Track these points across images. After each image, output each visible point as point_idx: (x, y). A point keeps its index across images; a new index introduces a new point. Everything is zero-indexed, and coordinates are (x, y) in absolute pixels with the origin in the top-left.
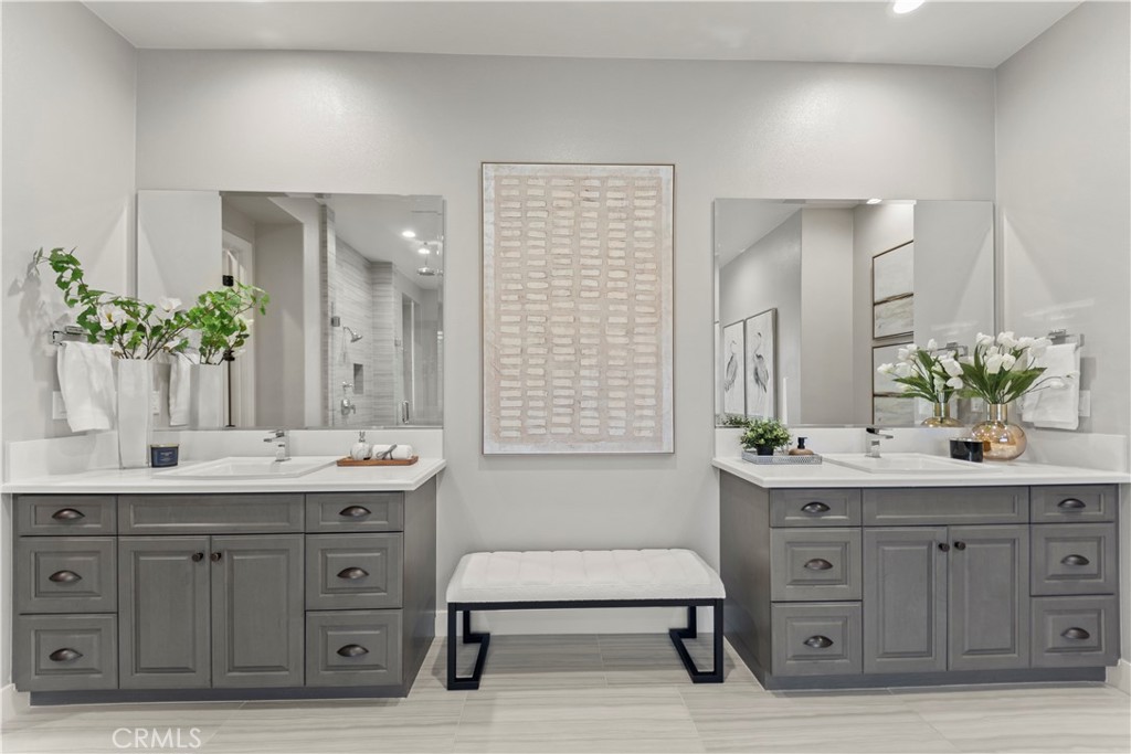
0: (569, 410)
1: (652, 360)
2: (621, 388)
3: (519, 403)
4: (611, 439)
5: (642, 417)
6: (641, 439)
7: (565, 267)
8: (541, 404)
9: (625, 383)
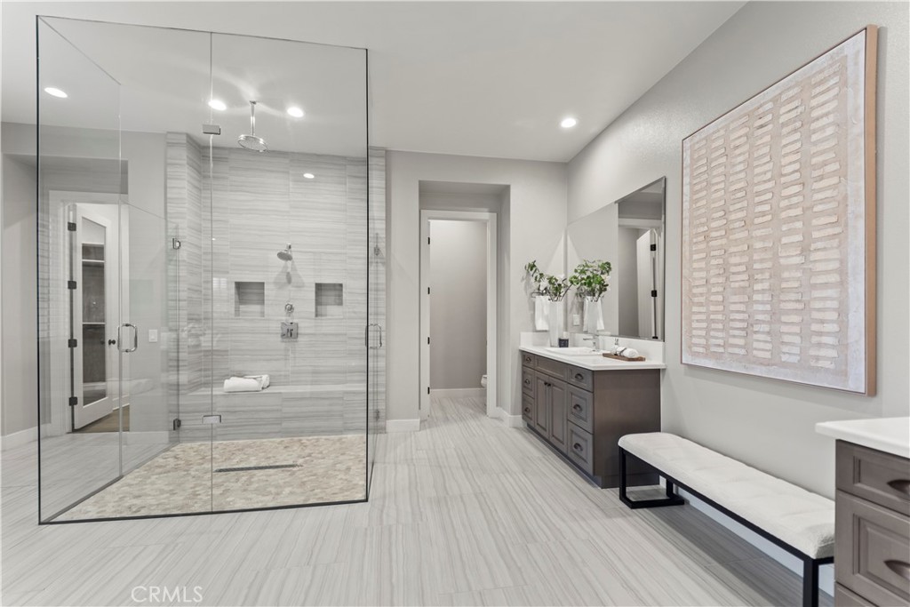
0: (743, 333)
3: (704, 325)
5: (820, 345)
6: (818, 369)
7: (740, 200)
8: (720, 326)
9: (800, 306)
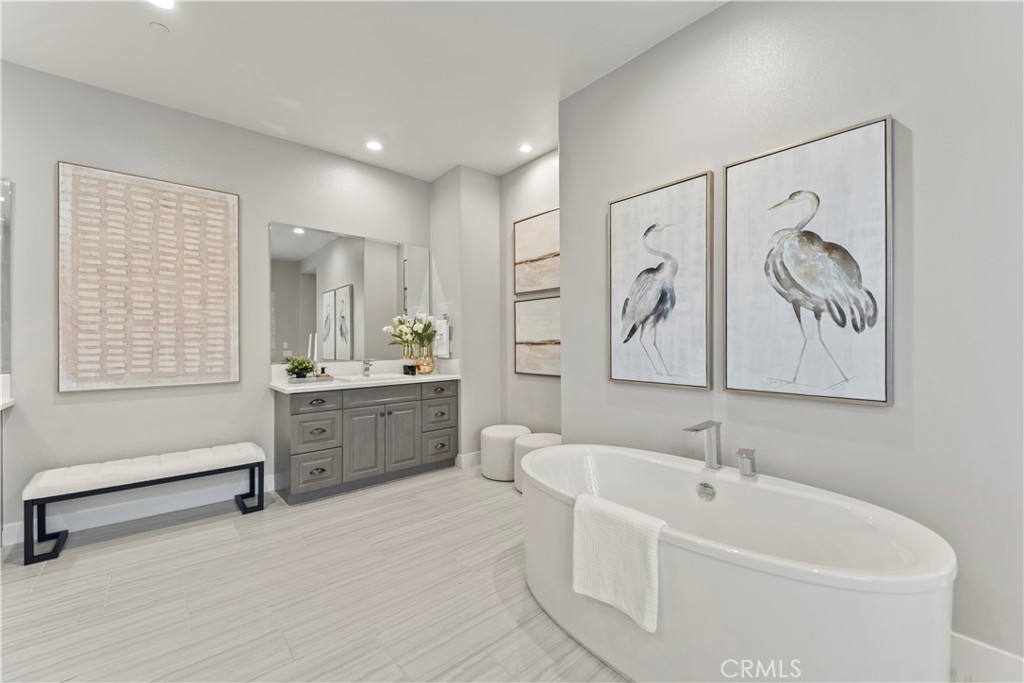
0: (148, 356)
1: (222, 321)
2: (196, 339)
3: (99, 351)
4: (187, 374)
5: (213, 359)
6: (212, 374)
7: (143, 251)
8: (121, 351)
9: (200, 336)
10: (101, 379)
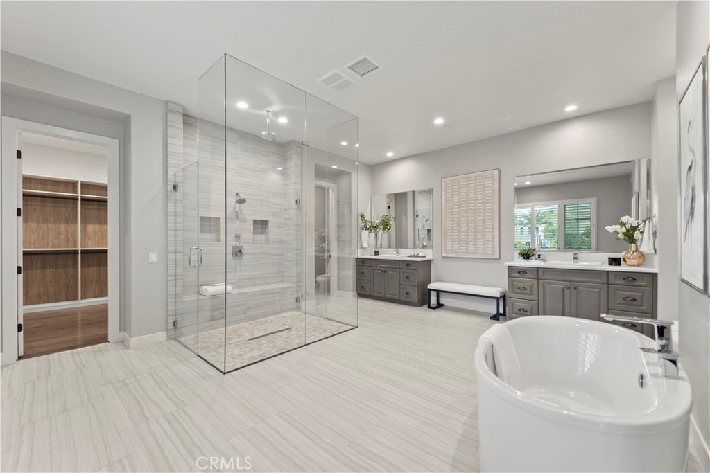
0: (465, 245)
1: (491, 230)
4: (478, 253)
5: (488, 247)
6: (487, 254)
8: (457, 243)
10: (452, 253)
